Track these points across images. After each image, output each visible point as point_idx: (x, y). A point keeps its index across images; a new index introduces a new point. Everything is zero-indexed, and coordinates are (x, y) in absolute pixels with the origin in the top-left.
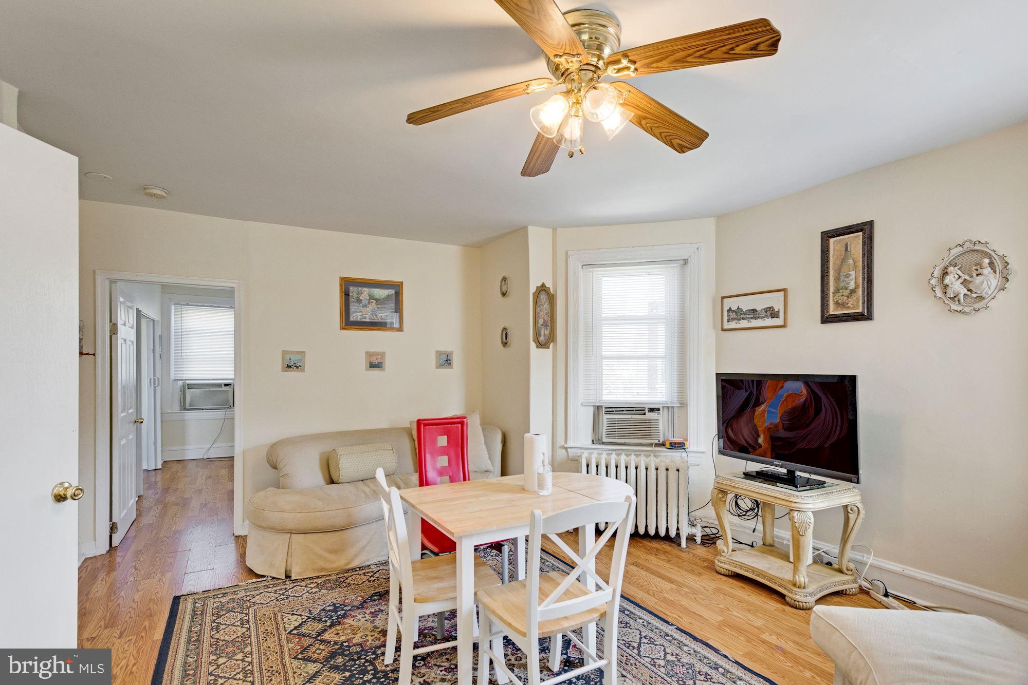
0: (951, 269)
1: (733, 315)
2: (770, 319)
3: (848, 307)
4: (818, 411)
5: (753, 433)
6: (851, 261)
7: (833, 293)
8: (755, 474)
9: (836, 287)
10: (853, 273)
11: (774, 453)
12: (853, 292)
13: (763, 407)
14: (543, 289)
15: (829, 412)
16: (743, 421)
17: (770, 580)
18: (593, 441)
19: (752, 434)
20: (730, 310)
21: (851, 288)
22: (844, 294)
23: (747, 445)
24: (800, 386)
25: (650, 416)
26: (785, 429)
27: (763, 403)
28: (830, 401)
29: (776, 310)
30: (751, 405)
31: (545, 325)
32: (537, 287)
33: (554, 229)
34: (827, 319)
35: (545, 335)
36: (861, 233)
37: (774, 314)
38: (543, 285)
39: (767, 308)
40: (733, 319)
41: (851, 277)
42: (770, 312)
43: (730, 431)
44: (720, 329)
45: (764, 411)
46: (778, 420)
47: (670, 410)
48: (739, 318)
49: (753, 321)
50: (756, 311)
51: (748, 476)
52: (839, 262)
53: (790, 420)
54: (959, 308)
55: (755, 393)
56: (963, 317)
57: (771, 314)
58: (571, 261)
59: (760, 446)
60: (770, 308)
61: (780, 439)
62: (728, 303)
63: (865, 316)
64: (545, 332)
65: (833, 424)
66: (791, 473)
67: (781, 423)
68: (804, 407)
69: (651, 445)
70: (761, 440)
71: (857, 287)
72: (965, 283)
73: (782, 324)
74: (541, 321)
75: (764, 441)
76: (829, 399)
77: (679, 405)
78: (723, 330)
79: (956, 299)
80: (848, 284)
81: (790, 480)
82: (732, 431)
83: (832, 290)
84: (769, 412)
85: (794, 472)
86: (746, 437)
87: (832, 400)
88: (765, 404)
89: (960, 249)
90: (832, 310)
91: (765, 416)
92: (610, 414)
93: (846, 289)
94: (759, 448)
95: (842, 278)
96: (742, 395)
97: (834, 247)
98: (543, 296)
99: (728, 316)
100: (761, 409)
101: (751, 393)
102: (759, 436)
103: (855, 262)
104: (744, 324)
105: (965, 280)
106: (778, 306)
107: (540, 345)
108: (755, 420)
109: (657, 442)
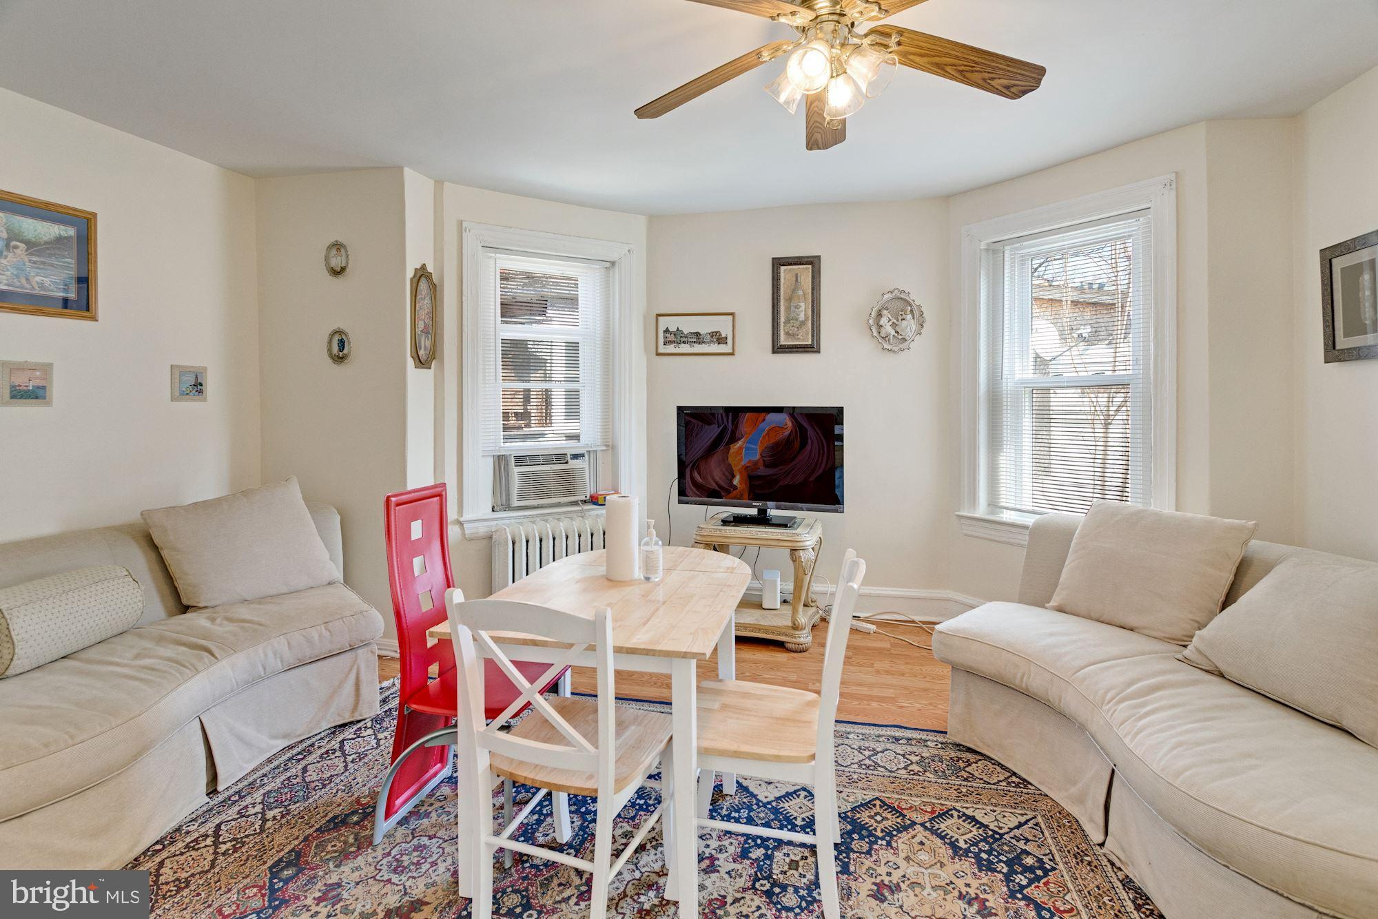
0: (885, 312)
1: (672, 338)
2: (716, 344)
3: (799, 339)
4: (804, 444)
5: (727, 473)
6: (800, 293)
7: (784, 323)
8: (732, 519)
9: (787, 317)
10: (802, 304)
11: (752, 495)
12: (803, 323)
13: (740, 443)
14: (422, 274)
15: (815, 442)
16: (714, 461)
17: (767, 631)
18: (493, 508)
19: (724, 474)
20: (667, 331)
21: (801, 319)
22: (795, 325)
23: (718, 489)
24: (784, 418)
25: (574, 464)
26: (766, 466)
27: (740, 439)
28: (817, 433)
29: (724, 335)
30: (723, 444)
31: (426, 332)
32: (416, 270)
33: (439, 183)
34: (778, 349)
35: (425, 348)
36: (810, 266)
37: (721, 340)
38: (423, 267)
39: (713, 332)
40: (670, 342)
41: (801, 309)
42: (717, 337)
43: (696, 475)
44: (655, 353)
45: (741, 448)
46: (757, 457)
47: (592, 455)
48: (679, 341)
49: (696, 345)
50: (700, 335)
51: (725, 522)
52: (789, 292)
53: (772, 456)
54: (890, 348)
55: (730, 427)
56: (891, 354)
57: (718, 339)
58: (469, 240)
59: (735, 488)
60: (717, 332)
61: (759, 477)
62: (664, 323)
63: (812, 348)
64: (425, 343)
65: (819, 456)
66: (762, 512)
67: (761, 460)
68: (788, 441)
69: (575, 503)
70: (736, 482)
71: (806, 319)
72: (894, 325)
73: (731, 351)
74: (421, 325)
75: (740, 482)
76: (815, 431)
77: (604, 448)
78: (658, 354)
79: (887, 339)
80: (798, 315)
81: (762, 520)
82: (699, 474)
83: (782, 319)
84: (747, 449)
85: (766, 511)
86: (718, 479)
87: (819, 432)
88: (742, 440)
89: (890, 295)
90: (783, 340)
91: (741, 453)
92: (521, 466)
93: (797, 320)
94: (734, 490)
95: (792, 308)
96: (713, 431)
97: (785, 275)
98: (423, 285)
99: (665, 337)
100: (736, 447)
101: (725, 427)
102: (733, 476)
103: (804, 294)
104: (684, 348)
105: (893, 323)
106: (726, 331)
107: (421, 363)
108: (729, 459)
109: (583, 498)
